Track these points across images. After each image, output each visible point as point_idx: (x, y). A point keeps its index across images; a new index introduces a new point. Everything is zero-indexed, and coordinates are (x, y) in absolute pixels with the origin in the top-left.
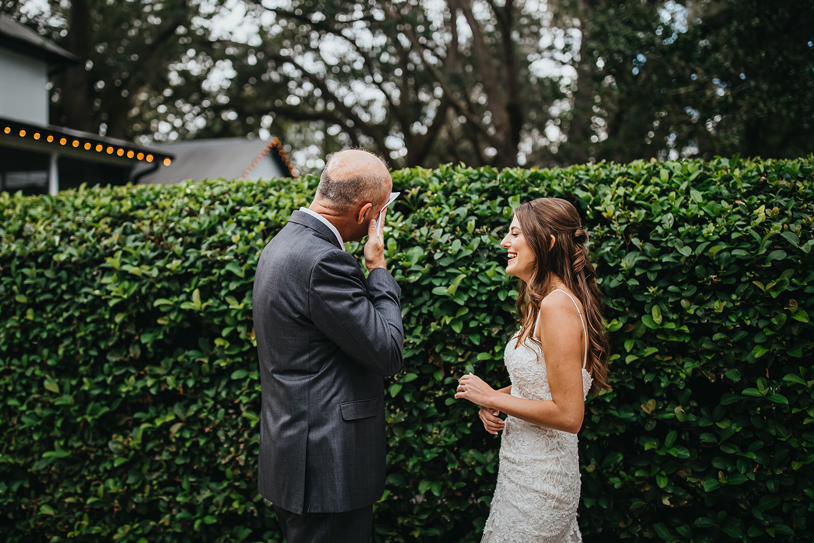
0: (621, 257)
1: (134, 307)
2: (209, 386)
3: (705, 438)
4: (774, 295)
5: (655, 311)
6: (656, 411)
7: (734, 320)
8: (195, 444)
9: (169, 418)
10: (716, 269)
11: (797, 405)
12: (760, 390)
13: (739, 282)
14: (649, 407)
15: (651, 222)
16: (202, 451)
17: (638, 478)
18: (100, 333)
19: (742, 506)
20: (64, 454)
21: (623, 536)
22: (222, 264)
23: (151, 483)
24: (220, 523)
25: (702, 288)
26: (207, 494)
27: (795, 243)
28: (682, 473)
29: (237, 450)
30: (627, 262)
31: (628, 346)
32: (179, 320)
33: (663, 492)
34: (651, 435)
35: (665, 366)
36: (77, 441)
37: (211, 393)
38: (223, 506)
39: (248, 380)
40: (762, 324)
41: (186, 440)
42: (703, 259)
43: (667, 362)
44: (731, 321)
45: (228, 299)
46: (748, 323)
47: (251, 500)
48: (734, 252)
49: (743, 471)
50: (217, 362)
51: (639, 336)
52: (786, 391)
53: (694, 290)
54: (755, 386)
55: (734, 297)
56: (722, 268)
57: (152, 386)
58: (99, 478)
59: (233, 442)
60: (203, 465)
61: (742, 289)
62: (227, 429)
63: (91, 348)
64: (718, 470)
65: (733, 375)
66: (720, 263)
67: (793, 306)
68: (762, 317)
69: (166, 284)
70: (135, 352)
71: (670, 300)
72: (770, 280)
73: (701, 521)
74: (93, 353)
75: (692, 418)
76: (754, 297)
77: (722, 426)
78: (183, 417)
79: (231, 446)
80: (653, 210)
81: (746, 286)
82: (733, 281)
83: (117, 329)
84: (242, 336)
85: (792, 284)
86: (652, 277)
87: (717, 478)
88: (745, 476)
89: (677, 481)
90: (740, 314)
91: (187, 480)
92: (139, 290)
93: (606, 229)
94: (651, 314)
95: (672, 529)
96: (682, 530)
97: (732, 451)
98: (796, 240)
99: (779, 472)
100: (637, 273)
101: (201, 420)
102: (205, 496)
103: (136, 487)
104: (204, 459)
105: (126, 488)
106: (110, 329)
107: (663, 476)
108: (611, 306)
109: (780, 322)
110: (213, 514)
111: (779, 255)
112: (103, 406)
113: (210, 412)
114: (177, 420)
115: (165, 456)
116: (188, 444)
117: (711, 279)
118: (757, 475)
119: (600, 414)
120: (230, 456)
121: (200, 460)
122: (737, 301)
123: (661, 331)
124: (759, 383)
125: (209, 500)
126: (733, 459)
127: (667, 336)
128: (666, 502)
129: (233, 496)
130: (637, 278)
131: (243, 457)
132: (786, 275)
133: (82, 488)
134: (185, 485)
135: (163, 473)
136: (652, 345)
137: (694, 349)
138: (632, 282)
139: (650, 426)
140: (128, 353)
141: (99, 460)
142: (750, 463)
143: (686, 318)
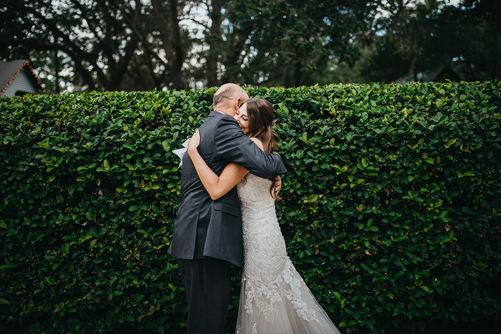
0: (345, 134)
1: (59, 172)
2: (113, 216)
3: (385, 221)
4: (418, 151)
5: (363, 161)
6: (363, 210)
7: (399, 164)
8: (106, 251)
9: (88, 237)
10: (389, 139)
11: (425, 202)
12: (410, 196)
13: (400, 145)
14: (360, 208)
15: (356, 117)
16: (110, 254)
17: (355, 243)
18: (35, 189)
19: (400, 251)
20: (12, 266)
21: (347, 272)
22: (120, 144)
23: (76, 276)
24: (124, 294)
25: (384, 149)
26: (115, 279)
27: (425, 126)
28: (374, 239)
29: (133, 251)
30: (349, 137)
31: (350, 179)
32: (93, 179)
33: (366, 248)
34: (360, 222)
35: (366, 188)
36: (21, 257)
37: (115, 220)
38: (126, 284)
39: (140, 211)
40: (411, 165)
41: (101, 249)
42: (384, 135)
43: (367, 186)
44: (398, 165)
45: (126, 165)
46: (405, 165)
47: (142, 279)
48: (399, 131)
49: (402, 234)
50: (118, 202)
51: (354, 174)
52: (421, 196)
53: (380, 150)
54: (408, 194)
55: (398, 153)
56: (393, 139)
57: (76, 219)
58: (38, 278)
59: (131, 247)
60: (110, 262)
61: (402, 149)
62: (126, 240)
63: (29, 199)
64: (391, 235)
65: (399, 190)
66: (392, 136)
67: (425, 156)
68: (410, 162)
69: (82, 157)
70: (60, 199)
71: (370, 155)
72: (414, 144)
73: (382, 261)
74: (31, 202)
75: (380, 212)
76: (407, 152)
77: (392, 214)
78: (96, 236)
79: (129, 250)
80: (355, 110)
81: (404, 147)
82: (397, 145)
83: (48, 186)
84: (136, 186)
85: (424, 146)
86: (361, 144)
87: (390, 239)
88: (404, 237)
89: (372, 242)
90: (401, 161)
91: (101, 272)
92: (64, 162)
93: (334, 121)
94: (361, 162)
95: (369, 265)
96: (374, 265)
97: (397, 226)
98: (425, 125)
99: (417, 233)
100: (355, 143)
101: (109, 237)
102: (114, 280)
103: (66, 280)
104: (111, 259)
105: (59, 281)
106: (42, 186)
107: (366, 241)
108: (342, 159)
109: (420, 164)
110: (120, 289)
111: (419, 132)
112: (39, 234)
113: (115, 231)
114: (94, 238)
115: (86, 260)
116: (101, 251)
117: (389, 145)
118: (408, 236)
119: (336, 214)
120: (130, 255)
121: (109, 259)
122: (400, 154)
123: (366, 170)
124: (409, 193)
125: (117, 282)
126: (397, 230)
127: (367, 173)
128: (367, 253)
129: (132, 278)
130: (355, 145)
131: (138, 255)
132: (421, 141)
133: (26, 285)
134: (100, 275)
135: (84, 269)
136: (360, 178)
137: (378, 178)
138: (352, 147)
139: (360, 217)
140: (55, 200)
141: (37, 267)
142: (406, 231)
143: (377, 164)
